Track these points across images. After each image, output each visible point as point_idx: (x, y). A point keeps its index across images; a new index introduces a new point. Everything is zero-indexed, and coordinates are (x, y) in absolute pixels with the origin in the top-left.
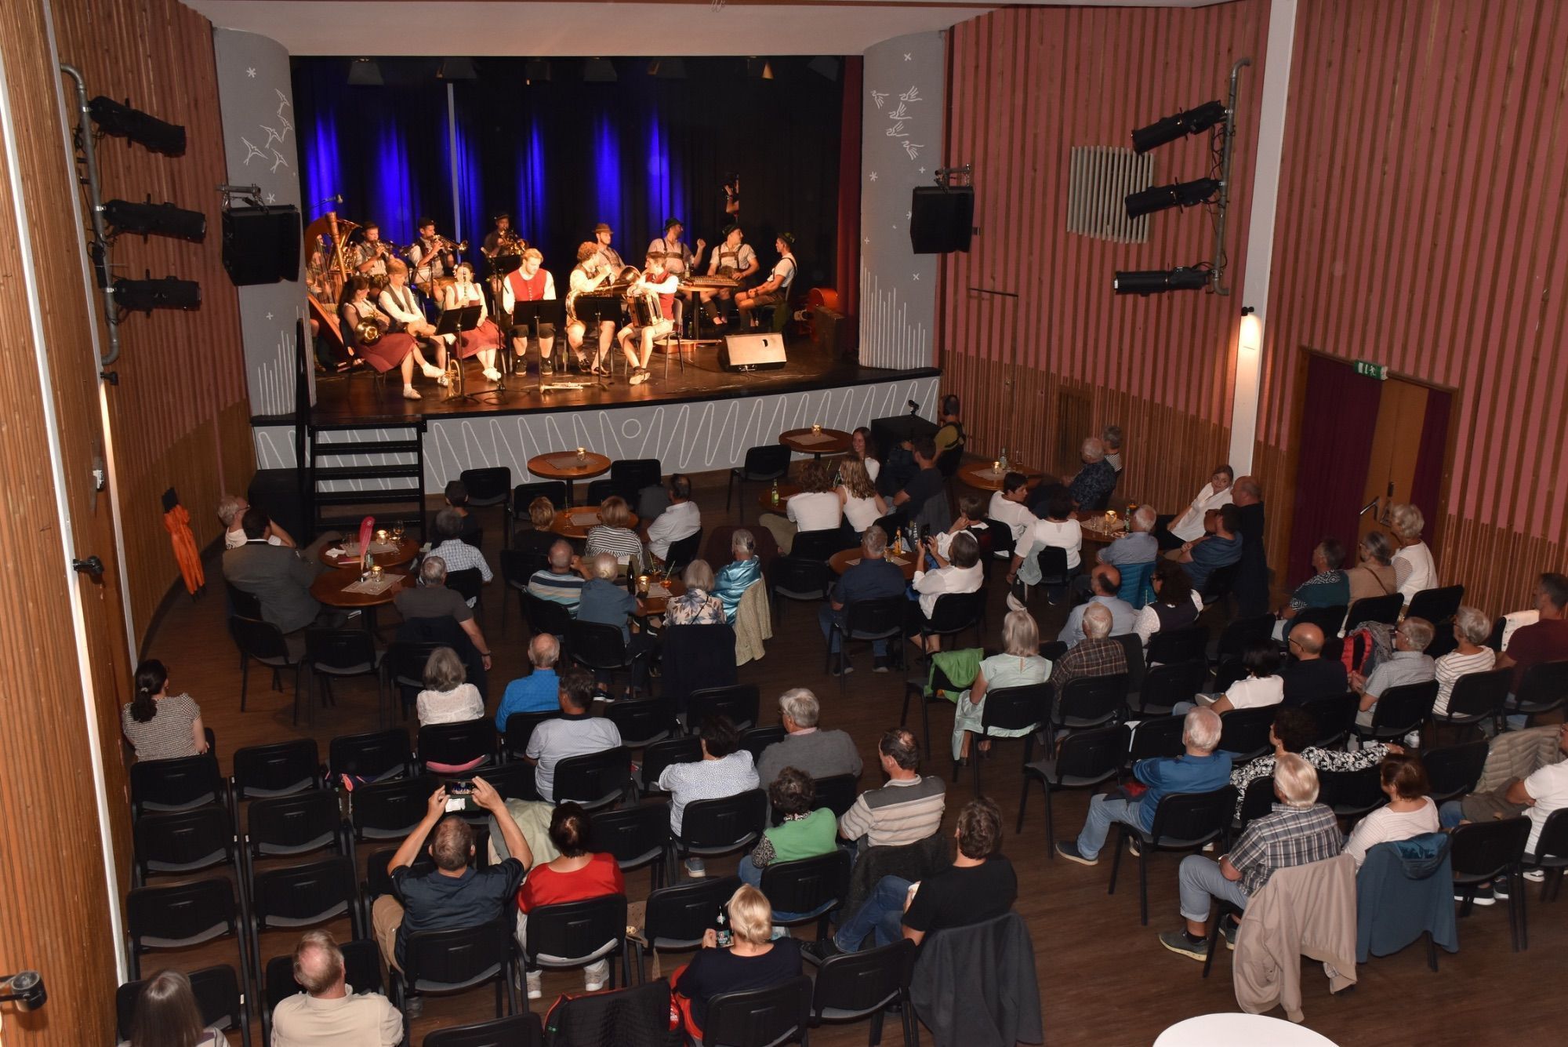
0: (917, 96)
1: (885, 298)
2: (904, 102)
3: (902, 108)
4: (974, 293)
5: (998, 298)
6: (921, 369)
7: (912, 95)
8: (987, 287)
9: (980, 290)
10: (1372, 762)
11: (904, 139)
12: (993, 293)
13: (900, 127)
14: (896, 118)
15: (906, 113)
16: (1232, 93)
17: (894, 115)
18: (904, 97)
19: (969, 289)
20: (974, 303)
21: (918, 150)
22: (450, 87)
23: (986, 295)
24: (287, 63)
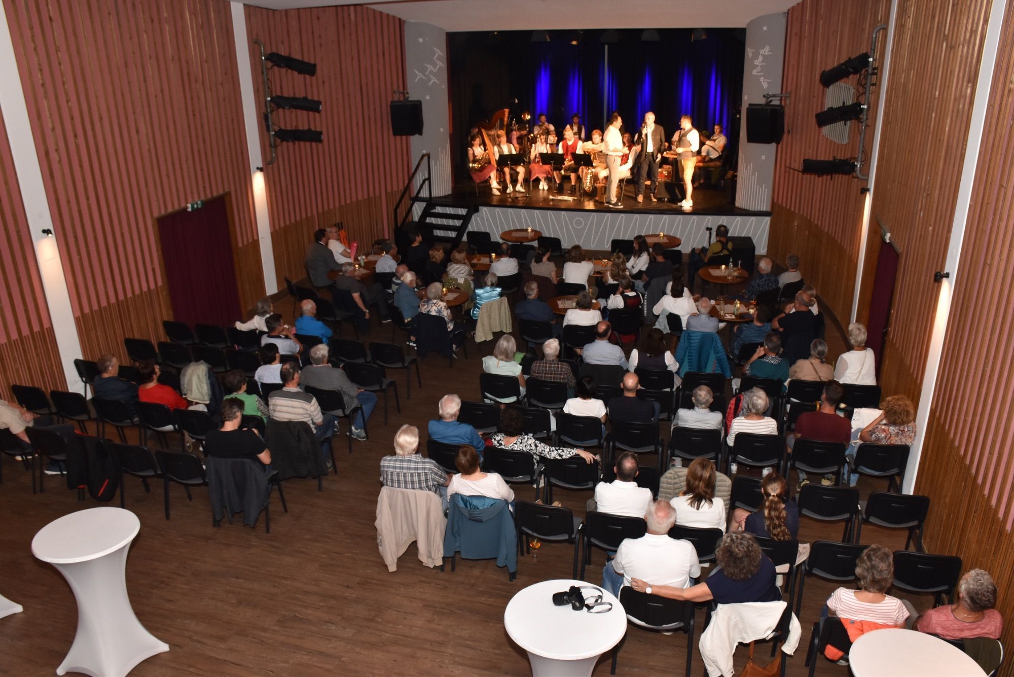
0: (769, 51)
1: (747, 169)
2: (762, 55)
3: (761, 58)
4: (787, 169)
5: (796, 172)
6: (763, 211)
7: (766, 51)
8: (792, 167)
9: (790, 168)
10: (560, 455)
11: (761, 76)
12: (794, 170)
13: (759, 69)
14: (758, 64)
15: (763, 61)
16: (873, 48)
17: (756, 62)
18: (762, 52)
19: (786, 167)
20: (787, 174)
21: (768, 83)
22: (606, 47)
23: (792, 171)
24: (444, 36)
